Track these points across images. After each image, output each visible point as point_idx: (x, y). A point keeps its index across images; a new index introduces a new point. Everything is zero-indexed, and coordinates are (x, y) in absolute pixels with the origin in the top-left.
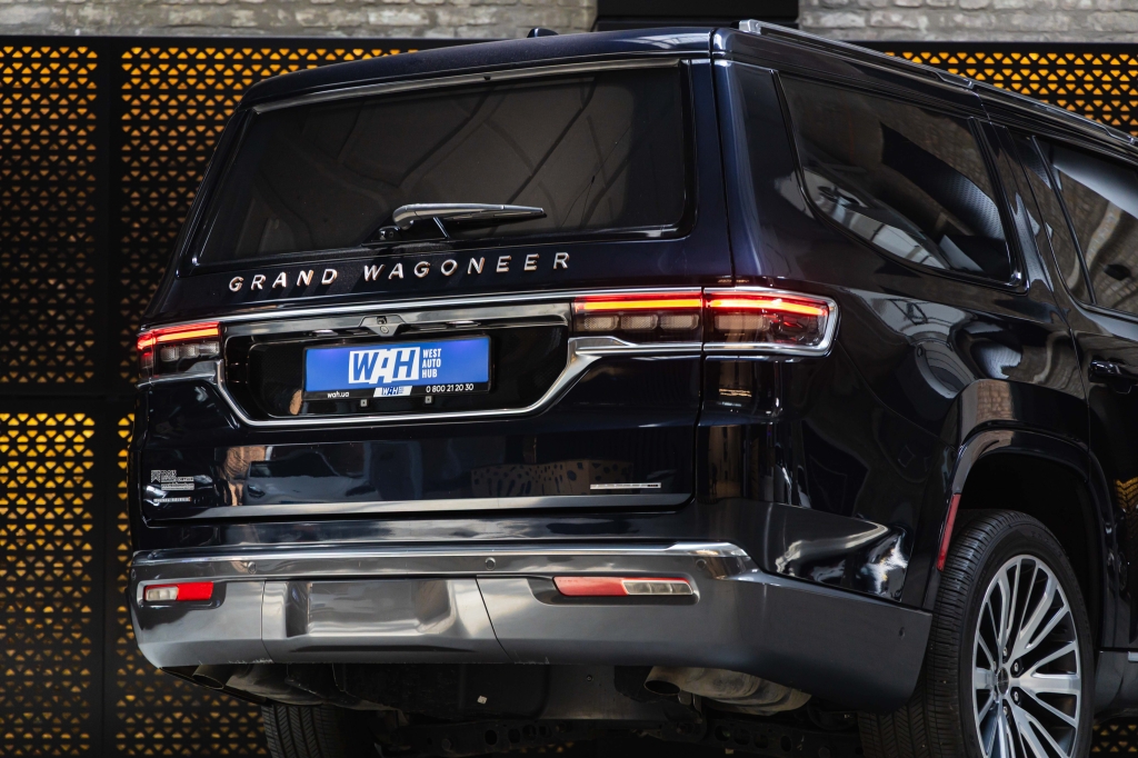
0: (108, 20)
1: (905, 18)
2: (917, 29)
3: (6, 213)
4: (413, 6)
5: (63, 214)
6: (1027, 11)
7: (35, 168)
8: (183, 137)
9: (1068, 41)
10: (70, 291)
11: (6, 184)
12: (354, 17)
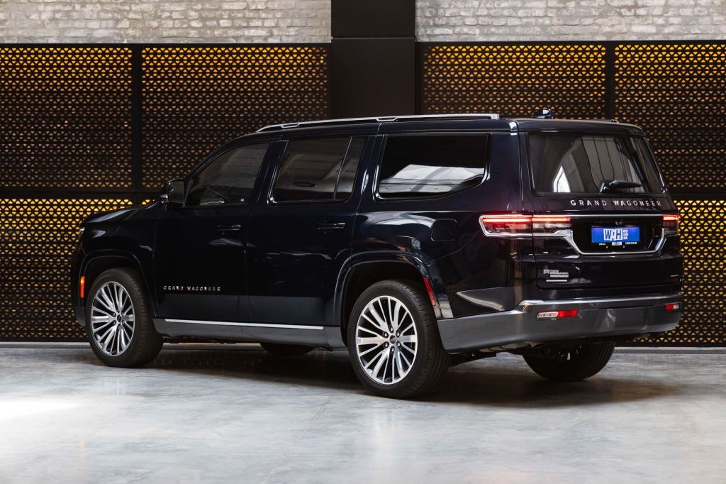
0: (138, 35)
1: (469, 30)
2: (475, 35)
3: (96, 117)
4: (263, 27)
5: (118, 117)
6: (522, 26)
7: (107, 98)
8: (166, 86)
9: (539, 39)
10: (122, 149)
11: (96, 105)
12: (239, 33)
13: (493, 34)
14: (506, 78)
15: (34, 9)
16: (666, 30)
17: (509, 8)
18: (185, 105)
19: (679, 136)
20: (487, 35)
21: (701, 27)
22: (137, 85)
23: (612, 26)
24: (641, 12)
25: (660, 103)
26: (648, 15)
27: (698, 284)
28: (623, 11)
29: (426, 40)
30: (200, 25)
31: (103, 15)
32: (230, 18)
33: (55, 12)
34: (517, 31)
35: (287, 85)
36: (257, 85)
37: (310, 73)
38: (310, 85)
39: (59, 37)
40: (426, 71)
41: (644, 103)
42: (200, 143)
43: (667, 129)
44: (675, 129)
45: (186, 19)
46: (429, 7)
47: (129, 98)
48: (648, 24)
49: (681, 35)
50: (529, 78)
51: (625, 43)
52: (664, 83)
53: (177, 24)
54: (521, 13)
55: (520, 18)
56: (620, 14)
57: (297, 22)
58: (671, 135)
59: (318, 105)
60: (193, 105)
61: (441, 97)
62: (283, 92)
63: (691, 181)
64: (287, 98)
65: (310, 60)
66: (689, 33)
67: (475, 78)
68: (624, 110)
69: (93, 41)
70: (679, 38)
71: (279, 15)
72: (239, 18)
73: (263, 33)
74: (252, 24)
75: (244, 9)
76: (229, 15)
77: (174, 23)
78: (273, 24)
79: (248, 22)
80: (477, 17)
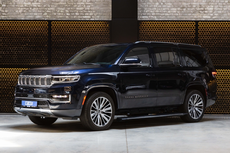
0: (50, 17)
1: (153, 17)
2: (155, 18)
3: (37, 43)
4: (89, 15)
5: (44, 43)
6: (169, 16)
7: (40, 37)
8: (59, 33)
9: (175, 20)
10: (45, 53)
11: (37, 39)
12: (81, 17)
13: (160, 18)
14: (165, 31)
15: (17, 9)
16: (214, 18)
17: (165, 10)
18: (65, 39)
19: (218, 50)
20: (159, 18)
21: (224, 17)
22: (50, 33)
23: (197, 16)
24: (206, 12)
25: (212, 40)
26: (208, 13)
27: (224, 95)
28: (200, 11)
29: (140, 20)
30: (69, 14)
31: (39, 11)
32: (79, 12)
33: (23, 10)
34: (168, 17)
35: (97, 33)
36: (87, 33)
37: (104, 29)
38: (104, 33)
39: (24, 18)
40: (140, 29)
41: (207, 40)
42: (70, 51)
43: (214, 48)
44: (217, 48)
45: (65, 12)
46: (141, 10)
47: (47, 37)
48: (208, 16)
49: (218, 19)
50: (172, 31)
51: (201, 21)
52: (213, 34)
53: (62, 14)
54: (169, 12)
55: (169, 13)
56: (199, 12)
57: (99, 14)
58: (216, 50)
59: (106, 39)
60: (67, 39)
61: (145, 37)
62: (96, 35)
63: (221, 64)
64: (97, 37)
65: (104, 25)
66: (221, 18)
67: (155, 31)
68: (201, 42)
69: (35, 19)
70: (218, 20)
71: (94, 12)
72: (82, 13)
73: (89, 17)
74: (86, 14)
75: (83, 10)
76: (78, 11)
77: (61, 14)
78: (92, 14)
79: (84, 14)
80: (156, 13)
